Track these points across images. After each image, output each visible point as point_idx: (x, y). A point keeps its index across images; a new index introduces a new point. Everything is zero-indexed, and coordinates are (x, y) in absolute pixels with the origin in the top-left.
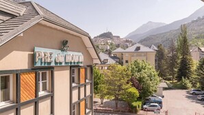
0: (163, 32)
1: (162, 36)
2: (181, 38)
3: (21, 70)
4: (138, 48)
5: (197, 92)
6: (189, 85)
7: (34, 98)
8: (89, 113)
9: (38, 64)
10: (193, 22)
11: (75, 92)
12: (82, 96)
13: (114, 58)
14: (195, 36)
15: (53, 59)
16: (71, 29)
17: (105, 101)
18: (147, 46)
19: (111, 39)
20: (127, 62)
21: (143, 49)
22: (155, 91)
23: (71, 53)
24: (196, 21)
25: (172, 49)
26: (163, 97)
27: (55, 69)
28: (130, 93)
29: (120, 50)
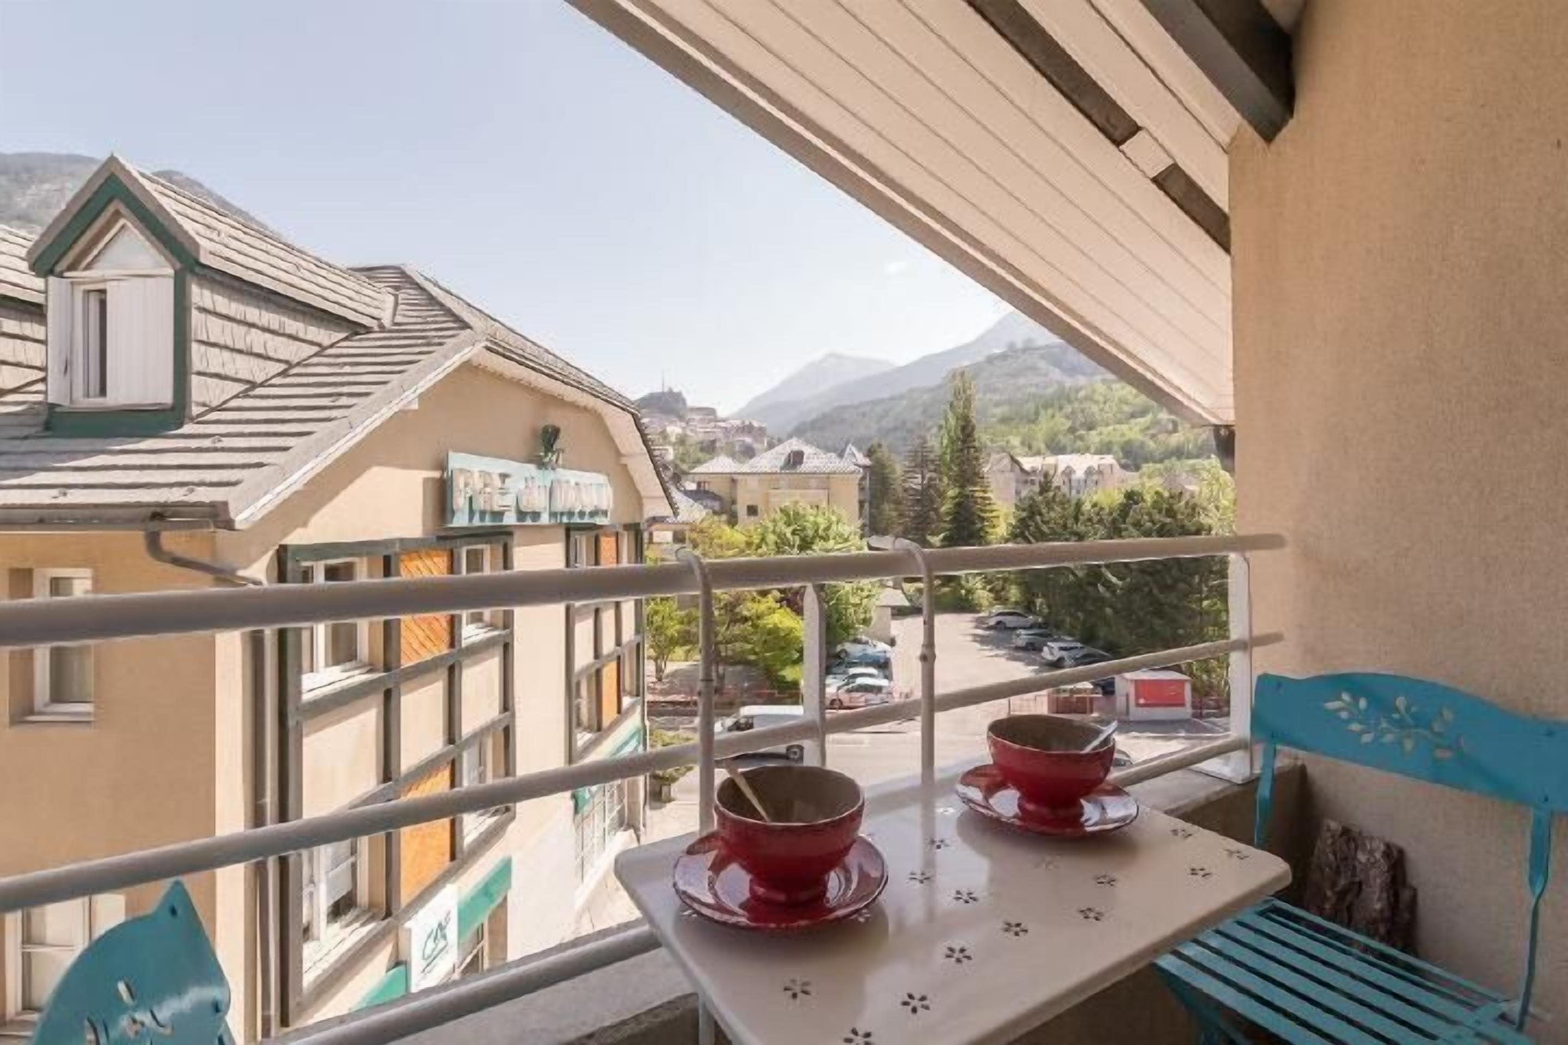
0: (886, 394)
1: (879, 409)
2: (952, 422)
3: (402, 540)
4: (796, 458)
5: (1010, 621)
6: (983, 595)
7: (445, 651)
8: (632, 707)
9: (460, 520)
10: (991, 360)
11: (584, 629)
12: (608, 645)
13: (700, 494)
14: (999, 411)
15: (510, 500)
16: (579, 386)
17: (670, 667)
18: (827, 449)
19: (681, 418)
20: (752, 510)
21: (815, 460)
22: (866, 622)
23: (571, 476)
24: (1004, 357)
25: (921, 461)
26: (892, 643)
27: (517, 536)
28: (774, 632)
29: (722, 464)
